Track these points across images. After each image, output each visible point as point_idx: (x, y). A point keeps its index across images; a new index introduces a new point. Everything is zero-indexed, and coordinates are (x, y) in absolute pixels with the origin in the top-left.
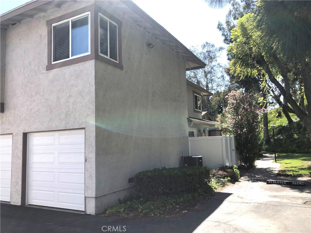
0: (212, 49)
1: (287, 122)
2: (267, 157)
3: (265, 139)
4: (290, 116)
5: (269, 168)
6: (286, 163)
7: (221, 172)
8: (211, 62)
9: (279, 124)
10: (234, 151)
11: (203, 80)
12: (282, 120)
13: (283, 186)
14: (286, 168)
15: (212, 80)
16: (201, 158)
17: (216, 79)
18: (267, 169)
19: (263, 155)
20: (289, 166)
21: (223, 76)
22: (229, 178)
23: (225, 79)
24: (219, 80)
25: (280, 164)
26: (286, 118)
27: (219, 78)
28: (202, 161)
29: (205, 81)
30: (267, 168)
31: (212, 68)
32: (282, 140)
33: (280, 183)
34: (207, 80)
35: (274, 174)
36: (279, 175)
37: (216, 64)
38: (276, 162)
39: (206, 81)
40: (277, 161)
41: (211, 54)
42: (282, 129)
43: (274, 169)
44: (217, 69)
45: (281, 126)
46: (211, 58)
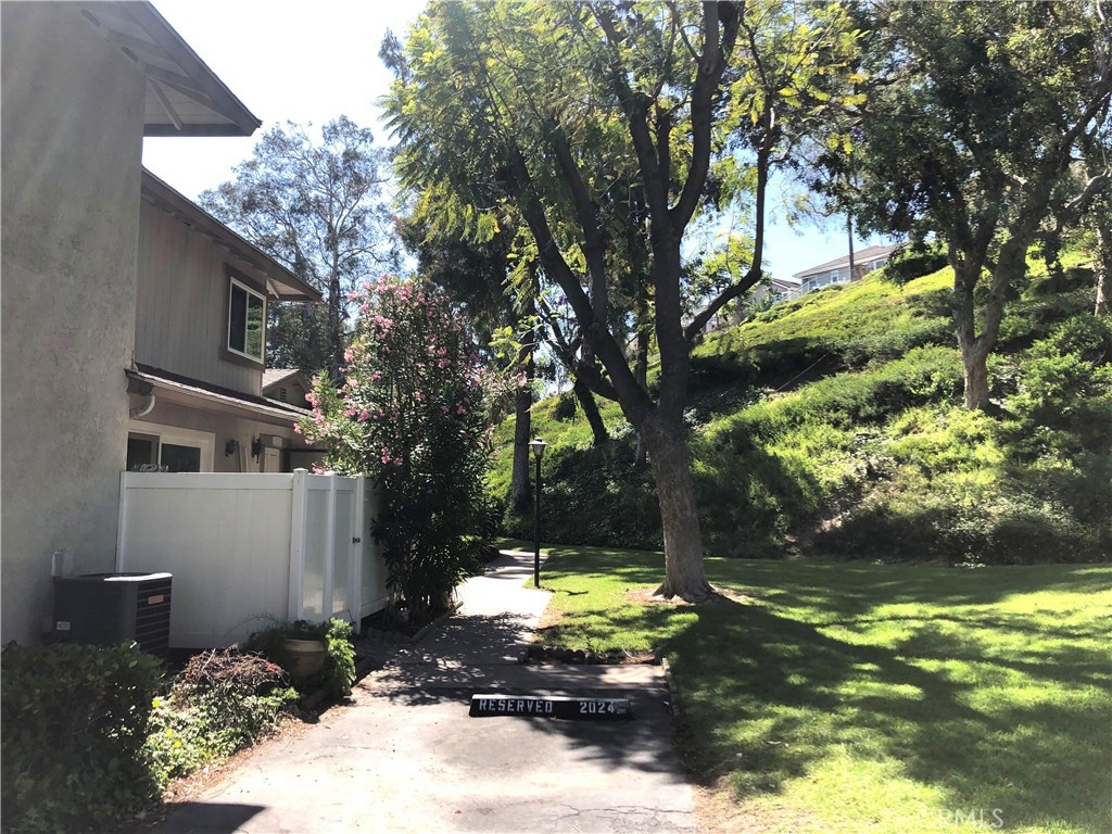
0: (361, 148)
1: (591, 438)
2: (511, 561)
3: (514, 494)
4: (600, 418)
5: (506, 616)
6: (571, 594)
7: (247, 666)
8: (357, 195)
9: (567, 443)
10: (359, 547)
11: (319, 257)
12: (578, 429)
13: (537, 727)
14: (569, 615)
15: (353, 262)
16: (167, 581)
17: (372, 264)
18: (496, 622)
19: (502, 552)
20: (580, 605)
21: (397, 253)
22: (292, 690)
23: (401, 266)
24: (380, 267)
25: (553, 594)
26: (590, 426)
27: (379, 261)
28: (167, 600)
29: (327, 263)
30: (498, 618)
31: (357, 219)
32: (570, 498)
33: (530, 707)
34: (336, 260)
35: (514, 651)
36: (534, 653)
37: (374, 208)
38: (537, 585)
39: (331, 262)
40: (541, 583)
41: (359, 166)
42: (571, 462)
43: (521, 622)
44: (376, 224)
45: (571, 449)
46: (358, 180)
